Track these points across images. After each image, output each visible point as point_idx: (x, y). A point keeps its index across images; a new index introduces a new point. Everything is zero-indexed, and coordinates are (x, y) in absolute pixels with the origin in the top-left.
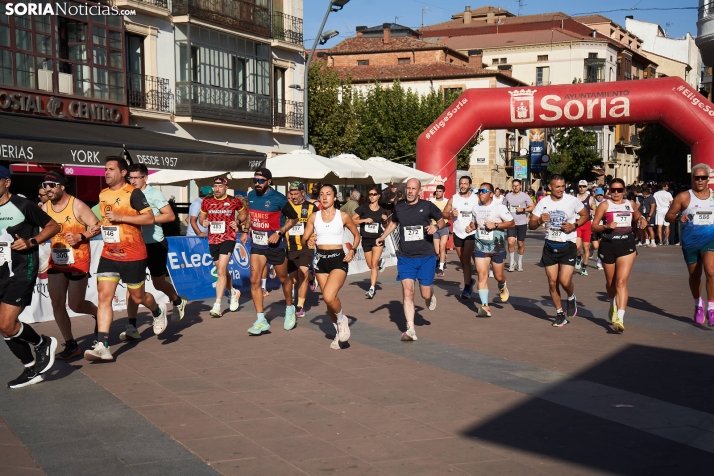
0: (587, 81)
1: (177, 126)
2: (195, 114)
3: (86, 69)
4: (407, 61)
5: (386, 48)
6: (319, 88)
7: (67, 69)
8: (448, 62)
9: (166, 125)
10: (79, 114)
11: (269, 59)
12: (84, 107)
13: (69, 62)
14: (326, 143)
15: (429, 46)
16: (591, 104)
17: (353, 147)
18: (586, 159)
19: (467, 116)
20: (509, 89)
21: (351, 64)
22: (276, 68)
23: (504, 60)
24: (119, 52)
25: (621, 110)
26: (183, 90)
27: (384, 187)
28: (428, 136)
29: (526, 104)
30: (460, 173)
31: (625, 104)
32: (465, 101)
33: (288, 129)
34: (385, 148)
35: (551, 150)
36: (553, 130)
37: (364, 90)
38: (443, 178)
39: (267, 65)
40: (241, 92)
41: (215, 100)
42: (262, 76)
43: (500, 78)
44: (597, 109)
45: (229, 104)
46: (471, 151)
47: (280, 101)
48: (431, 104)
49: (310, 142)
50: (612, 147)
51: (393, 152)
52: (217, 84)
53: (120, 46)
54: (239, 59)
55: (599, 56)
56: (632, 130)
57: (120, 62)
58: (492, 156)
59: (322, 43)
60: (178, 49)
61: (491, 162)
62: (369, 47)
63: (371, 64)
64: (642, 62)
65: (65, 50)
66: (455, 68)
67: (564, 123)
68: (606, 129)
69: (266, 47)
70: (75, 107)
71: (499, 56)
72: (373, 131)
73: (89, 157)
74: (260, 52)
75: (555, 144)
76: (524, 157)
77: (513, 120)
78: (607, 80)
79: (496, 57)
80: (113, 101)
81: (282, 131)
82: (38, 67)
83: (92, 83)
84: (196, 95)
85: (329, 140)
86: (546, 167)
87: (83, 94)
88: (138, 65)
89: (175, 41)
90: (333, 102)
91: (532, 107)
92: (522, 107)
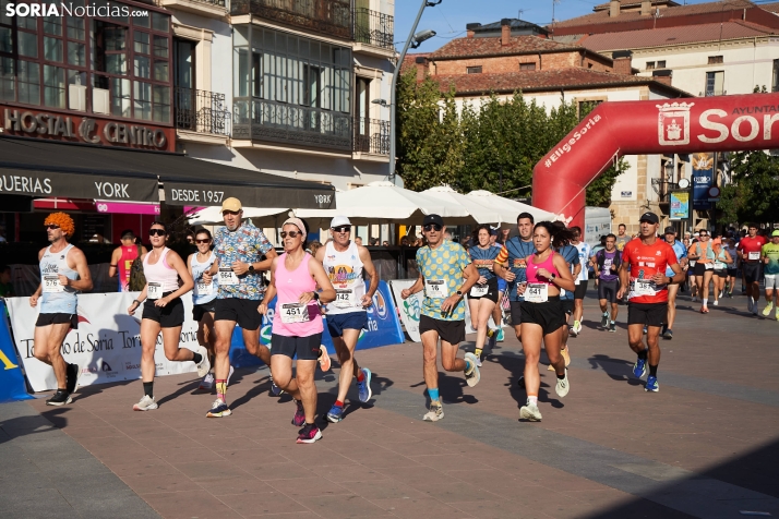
0: (777, 89)
1: (234, 152)
2: (256, 137)
3: (125, 83)
4: (531, 67)
5: (504, 50)
6: (414, 103)
7: (103, 83)
8: (586, 67)
9: (221, 150)
10: (116, 138)
11: (350, 67)
12: (122, 129)
13: (106, 75)
14: (421, 172)
15: (561, 47)
16: (769, 120)
17: (459, 177)
19: (600, 137)
20: (656, 103)
21: (459, 72)
22: (359, 78)
23: (663, 63)
24: (161, 61)
26: (242, 107)
28: (548, 164)
29: (680, 121)
30: (589, 211)
32: (597, 118)
33: (373, 154)
34: (499, 178)
35: (723, 181)
36: (726, 154)
37: (477, 104)
38: (567, 217)
39: (347, 74)
40: (314, 109)
41: (282, 120)
42: (340, 89)
43: (654, 86)
44: (777, 126)
45: (298, 123)
46: (612, 182)
47: (362, 120)
48: (561, 123)
49: (399, 170)
51: (510, 183)
52: (279, 99)
53: (167, 54)
54: (312, 68)
57: (165, 74)
58: (641, 189)
59: (415, 47)
60: (237, 56)
61: (640, 197)
62: (482, 49)
63: (484, 71)
65: (102, 60)
66: (594, 75)
69: (346, 52)
70: (112, 130)
71: (656, 58)
72: (486, 157)
73: (117, 192)
74: (340, 60)
75: (729, 173)
76: (684, 190)
77: (662, 142)
79: (651, 59)
80: (157, 121)
81: (365, 158)
82: (69, 81)
83: (132, 100)
84: (258, 113)
85: (425, 168)
86: (715, 203)
87: (122, 114)
88: (187, 77)
89: (234, 47)
90: (431, 121)
91: (687, 125)
92: (674, 126)
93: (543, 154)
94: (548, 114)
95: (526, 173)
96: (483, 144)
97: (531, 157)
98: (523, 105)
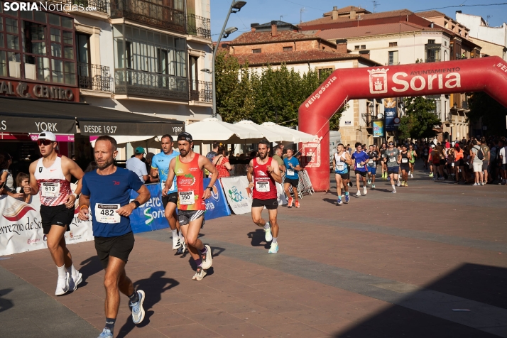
0: (427, 61)
1: (116, 102)
2: (130, 93)
3: (46, 61)
4: (289, 49)
5: (274, 39)
6: (223, 71)
7: (31, 60)
8: (321, 49)
9: (108, 101)
10: (41, 95)
11: (186, 50)
12: (45, 89)
13: (33, 55)
14: (230, 112)
15: (306, 37)
16: (431, 78)
18: (428, 120)
19: (336, 89)
20: (367, 69)
21: (248, 52)
22: (191, 56)
23: (364, 46)
24: (71, 46)
25: (454, 83)
26: (120, 74)
28: (307, 106)
29: (381, 80)
30: (332, 133)
31: (457, 77)
32: (334, 78)
33: (201, 102)
34: (274, 115)
35: (401, 114)
36: (402, 99)
37: (260, 72)
38: (319, 137)
39: (184, 54)
40: (164, 75)
41: (145, 82)
42: (180, 63)
43: (361, 60)
44: (435, 82)
45: (155, 84)
46: (340, 116)
47: (194, 81)
48: (310, 82)
49: (218, 112)
50: (448, 111)
51: (281, 118)
52: (146, 70)
53: (72, 42)
54: (163, 50)
55: (436, 42)
56: (463, 97)
57: (72, 55)
58: (356, 120)
59: (225, 37)
60: (116, 44)
61: (356, 124)
62: (261, 39)
63: (263, 52)
64: (469, 46)
65: (30, 46)
66: (327, 54)
67: (410, 93)
68: (443, 97)
69: (182, 40)
70: (38, 89)
71: (360, 43)
72: (266, 102)
73: (50, 127)
74: (178, 45)
75: (404, 109)
76: (381, 120)
77: (372, 92)
78: (443, 60)
79: (357, 44)
80: (67, 84)
81: (196, 104)
82: (9, 59)
83: (50, 69)
84: (130, 78)
85: (232, 110)
86: (398, 127)
87: (44, 79)
88: (85, 57)
89: (114, 38)
90: (234, 81)
91: (385, 82)
92: (378, 82)
94: (302, 77)
95: (290, 111)
96: (264, 95)
97: (293, 102)
98: (287, 72)
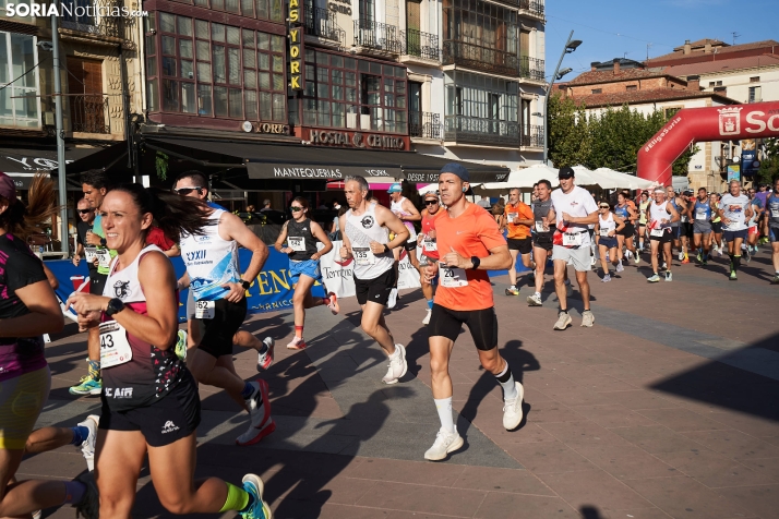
1: (446, 149)
2: (460, 139)
3: (379, 110)
4: (634, 88)
5: (616, 78)
6: (558, 114)
7: (366, 111)
8: (670, 86)
9: (438, 149)
10: (374, 144)
11: (517, 93)
12: (378, 138)
13: (368, 106)
14: (564, 157)
15: (653, 75)
17: (589, 160)
19: (680, 131)
21: (586, 93)
22: (523, 100)
23: (720, 83)
24: (403, 95)
26: (450, 121)
27: (611, 192)
28: (647, 149)
29: (734, 120)
30: (674, 179)
32: (679, 119)
33: (533, 148)
35: (762, 157)
36: (764, 140)
39: (516, 98)
40: (495, 121)
41: (474, 128)
42: (511, 107)
43: (715, 98)
45: (485, 130)
46: (688, 160)
47: (526, 123)
48: (654, 123)
49: (550, 157)
51: (621, 163)
52: (476, 116)
53: (404, 91)
54: (494, 95)
57: (403, 103)
58: (708, 164)
59: (559, 79)
60: (447, 90)
61: (707, 169)
62: (602, 78)
63: (603, 92)
65: (366, 97)
66: (675, 92)
67: (767, 133)
69: (515, 84)
70: (372, 139)
71: (715, 79)
72: (605, 146)
74: (510, 89)
75: (766, 152)
76: (736, 164)
77: (722, 133)
79: (712, 81)
80: (399, 132)
81: (528, 150)
82: (347, 111)
83: (384, 120)
84: (460, 124)
85: (566, 155)
86: (757, 171)
87: (377, 129)
88: (416, 105)
89: (445, 85)
90: (570, 125)
91: (738, 122)
92: (730, 123)
93: (642, 143)
94: (646, 118)
95: (632, 156)
96: (603, 138)
97: (635, 146)
98: (629, 113)
